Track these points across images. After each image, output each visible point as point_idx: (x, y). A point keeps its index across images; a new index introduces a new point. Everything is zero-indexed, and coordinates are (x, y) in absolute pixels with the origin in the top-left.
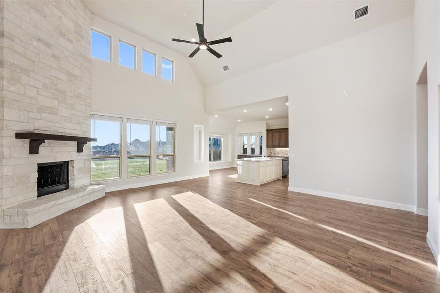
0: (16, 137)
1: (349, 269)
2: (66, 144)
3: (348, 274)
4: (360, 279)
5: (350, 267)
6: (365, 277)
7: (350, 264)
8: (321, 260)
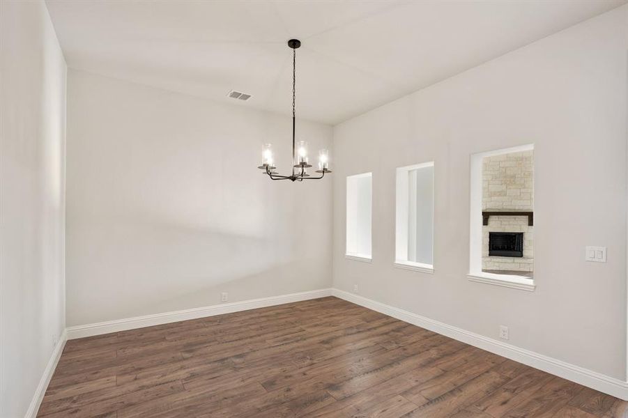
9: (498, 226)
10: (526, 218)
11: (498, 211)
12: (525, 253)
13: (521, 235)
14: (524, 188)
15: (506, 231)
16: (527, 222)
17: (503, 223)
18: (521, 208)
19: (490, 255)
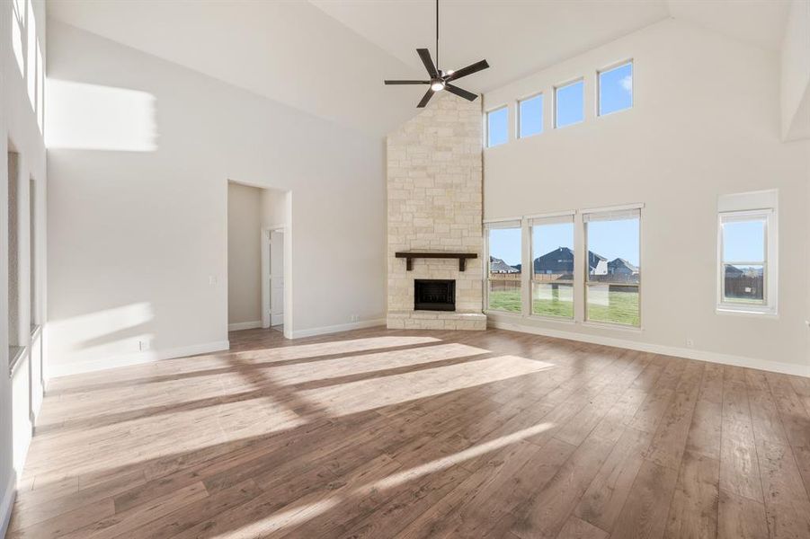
0: (396, 256)
1: (180, 460)
2: (444, 262)
3: (176, 455)
4: (155, 462)
5: (181, 463)
6: (151, 468)
7: (184, 467)
8: (222, 444)
9: (426, 271)
10: (456, 261)
11: (424, 252)
12: (458, 305)
13: (452, 283)
14: (455, 223)
15: (435, 278)
16: (458, 267)
17: (431, 267)
18: (450, 248)
19: (416, 309)
